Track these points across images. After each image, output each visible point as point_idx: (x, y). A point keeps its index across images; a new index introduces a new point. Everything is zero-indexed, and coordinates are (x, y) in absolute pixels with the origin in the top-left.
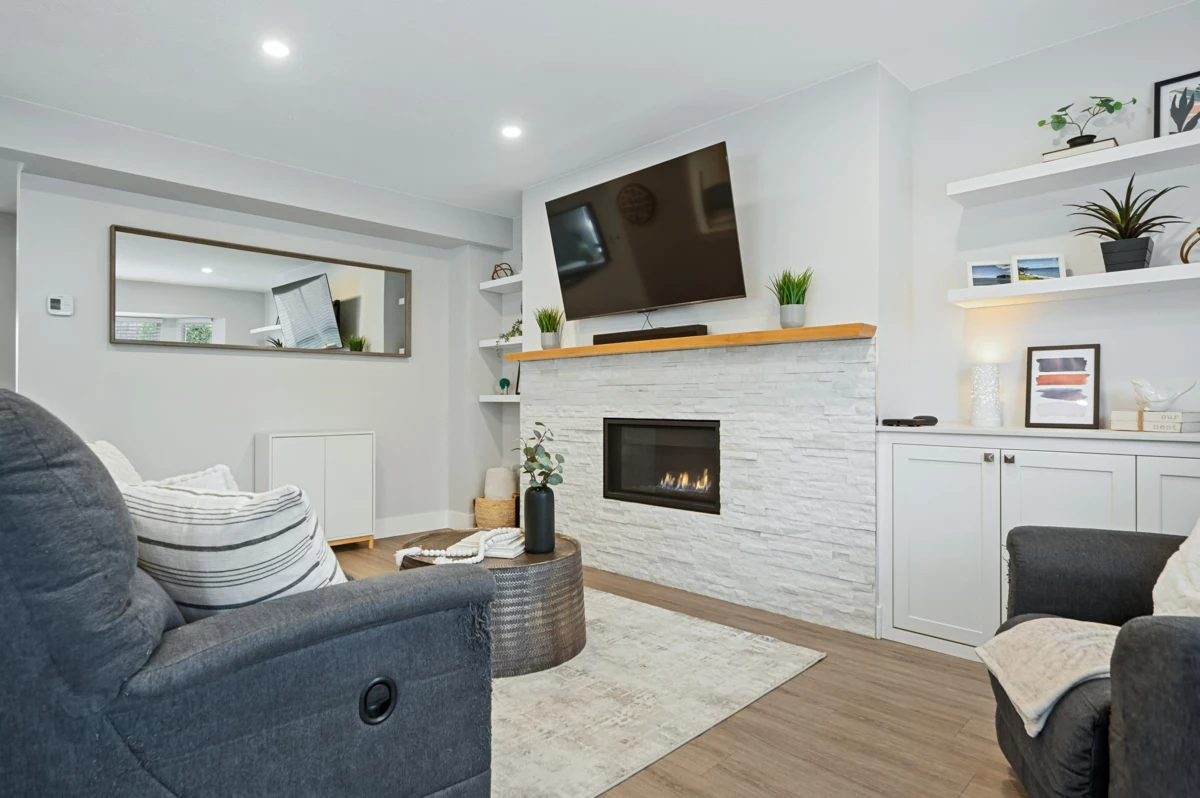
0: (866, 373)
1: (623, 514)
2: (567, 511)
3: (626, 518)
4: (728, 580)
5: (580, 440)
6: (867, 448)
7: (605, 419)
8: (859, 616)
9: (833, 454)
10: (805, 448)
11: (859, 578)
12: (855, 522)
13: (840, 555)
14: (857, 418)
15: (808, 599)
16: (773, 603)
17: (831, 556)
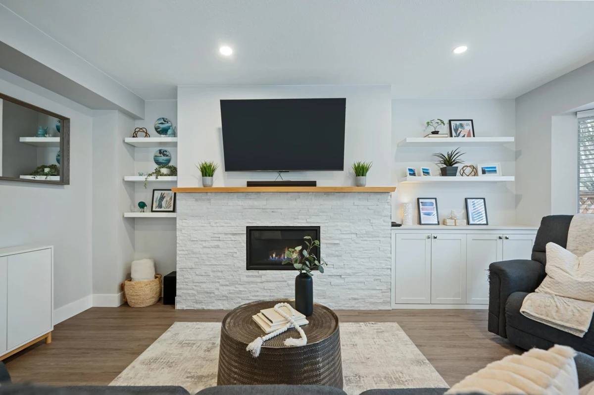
0: (387, 206)
1: (261, 277)
2: (219, 281)
3: (264, 279)
4: (324, 300)
5: (229, 239)
6: (388, 236)
7: (247, 227)
8: (385, 303)
9: (374, 239)
10: (362, 237)
11: (384, 288)
12: (383, 265)
13: (377, 279)
14: (384, 224)
15: (363, 300)
16: (346, 306)
17: (373, 280)
